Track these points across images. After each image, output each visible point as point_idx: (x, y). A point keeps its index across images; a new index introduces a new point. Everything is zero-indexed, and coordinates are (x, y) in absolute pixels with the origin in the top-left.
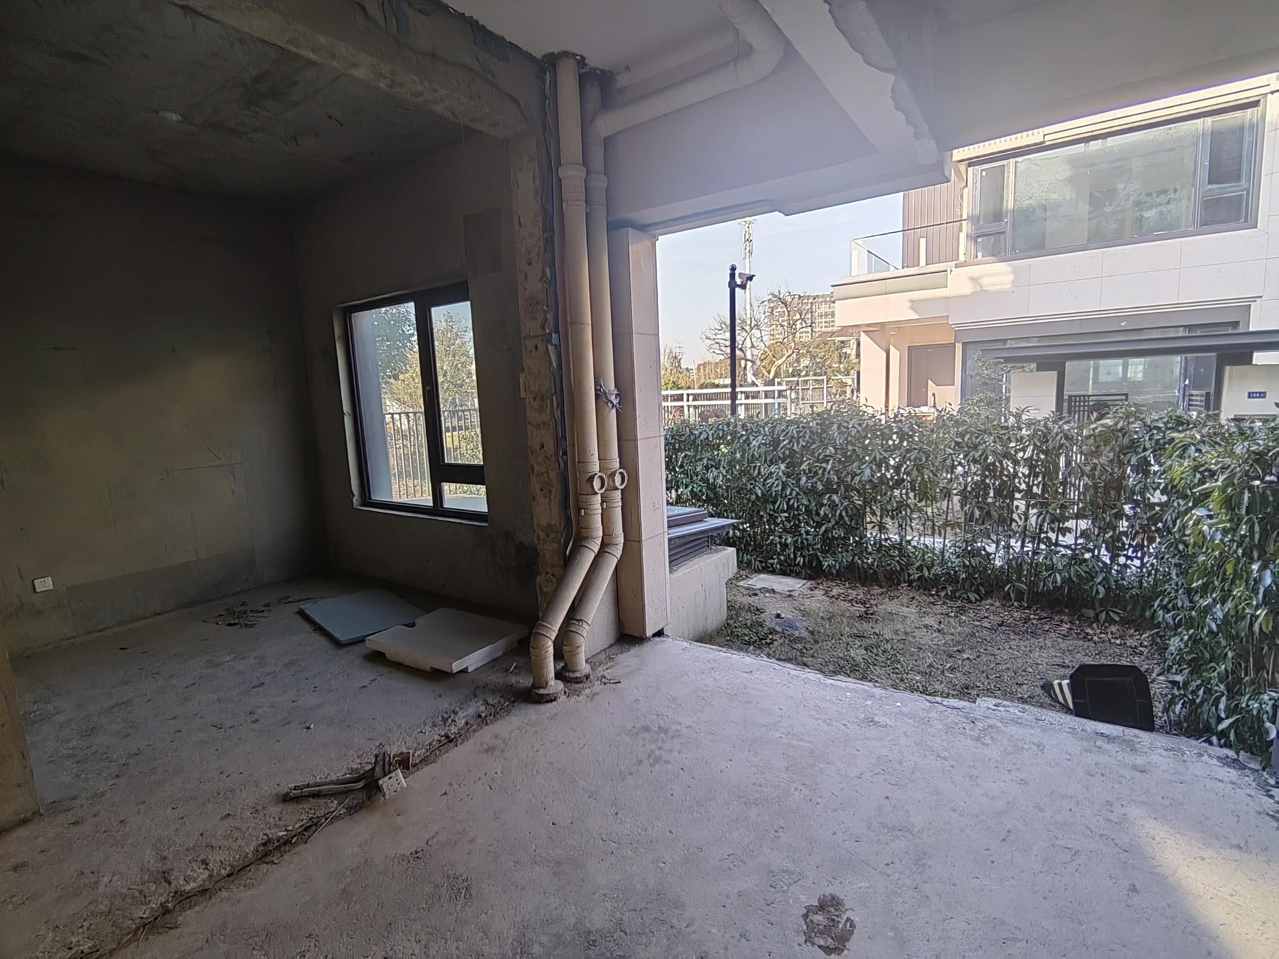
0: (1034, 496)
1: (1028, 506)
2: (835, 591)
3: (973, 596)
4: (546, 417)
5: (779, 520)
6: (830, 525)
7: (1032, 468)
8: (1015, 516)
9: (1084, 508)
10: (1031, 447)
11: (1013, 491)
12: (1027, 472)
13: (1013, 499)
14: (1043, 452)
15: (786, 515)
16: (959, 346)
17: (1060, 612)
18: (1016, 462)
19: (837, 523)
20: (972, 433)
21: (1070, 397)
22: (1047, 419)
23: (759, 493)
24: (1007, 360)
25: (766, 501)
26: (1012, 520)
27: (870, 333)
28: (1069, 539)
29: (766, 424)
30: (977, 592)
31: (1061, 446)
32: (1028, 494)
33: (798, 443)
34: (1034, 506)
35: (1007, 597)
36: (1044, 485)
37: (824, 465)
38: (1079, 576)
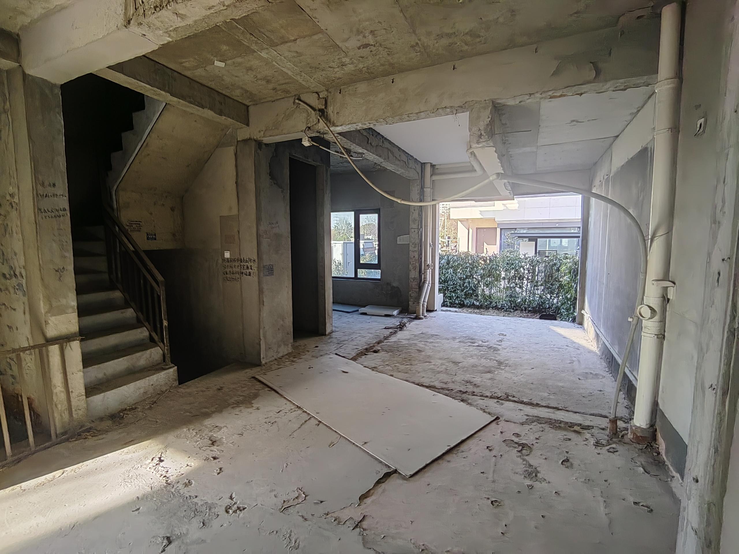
0: (529, 279)
1: (528, 282)
2: (470, 311)
3: (512, 310)
4: (416, 249)
5: (450, 288)
6: (468, 289)
7: (529, 271)
8: (524, 286)
9: (543, 283)
10: (528, 265)
11: (524, 278)
12: (527, 272)
13: (523, 280)
14: (531, 266)
15: (452, 286)
16: (498, 230)
17: (537, 314)
18: (524, 269)
19: (470, 289)
20: (512, 260)
21: (539, 251)
22: (533, 256)
23: (443, 279)
24: (519, 237)
25: (445, 282)
26: (523, 287)
27: (462, 222)
28: (539, 292)
29: (445, 255)
30: (513, 309)
31: (537, 264)
32: (528, 279)
33: (457, 262)
34: (529, 282)
35: (522, 310)
36: (532, 276)
37: (466, 269)
38: (542, 302)
